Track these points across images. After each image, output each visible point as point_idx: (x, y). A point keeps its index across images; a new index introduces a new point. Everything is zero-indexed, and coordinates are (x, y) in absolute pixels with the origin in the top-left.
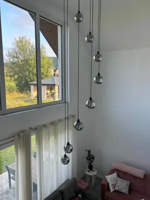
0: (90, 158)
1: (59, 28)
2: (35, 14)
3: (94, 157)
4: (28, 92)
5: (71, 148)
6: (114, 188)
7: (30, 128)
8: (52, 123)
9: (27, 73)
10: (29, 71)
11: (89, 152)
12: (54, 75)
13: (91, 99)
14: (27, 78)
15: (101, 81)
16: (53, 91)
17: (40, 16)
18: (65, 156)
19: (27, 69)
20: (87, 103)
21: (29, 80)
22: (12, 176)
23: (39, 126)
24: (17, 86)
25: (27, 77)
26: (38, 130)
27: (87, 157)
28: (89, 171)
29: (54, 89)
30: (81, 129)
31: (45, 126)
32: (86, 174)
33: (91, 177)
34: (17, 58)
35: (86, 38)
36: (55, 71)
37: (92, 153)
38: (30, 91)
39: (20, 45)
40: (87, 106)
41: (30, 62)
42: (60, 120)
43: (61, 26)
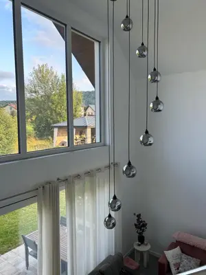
0: (141, 225)
1: (96, 45)
2: (66, 25)
3: (146, 224)
4: (50, 137)
5: (119, 203)
6: (178, 269)
7: (58, 179)
8: (88, 173)
9: (49, 112)
10: (52, 110)
11: (139, 216)
12: (85, 115)
13: (147, 132)
14: (49, 119)
15: (161, 107)
16: (84, 136)
17: (72, 28)
18: (110, 216)
19: (49, 108)
20: (141, 139)
21: (52, 121)
22: (30, 250)
23: (70, 176)
24: (35, 130)
25: (48, 117)
26: (68, 182)
27: (136, 225)
28: (139, 245)
29: (85, 133)
30: (134, 175)
31: (78, 176)
32: (134, 249)
33: (142, 253)
34: (35, 92)
35: (137, 52)
36: (86, 109)
37: (143, 218)
38: (53, 137)
39: (40, 75)
40: (142, 142)
41: (53, 97)
42: (99, 170)
43: (100, 42)
